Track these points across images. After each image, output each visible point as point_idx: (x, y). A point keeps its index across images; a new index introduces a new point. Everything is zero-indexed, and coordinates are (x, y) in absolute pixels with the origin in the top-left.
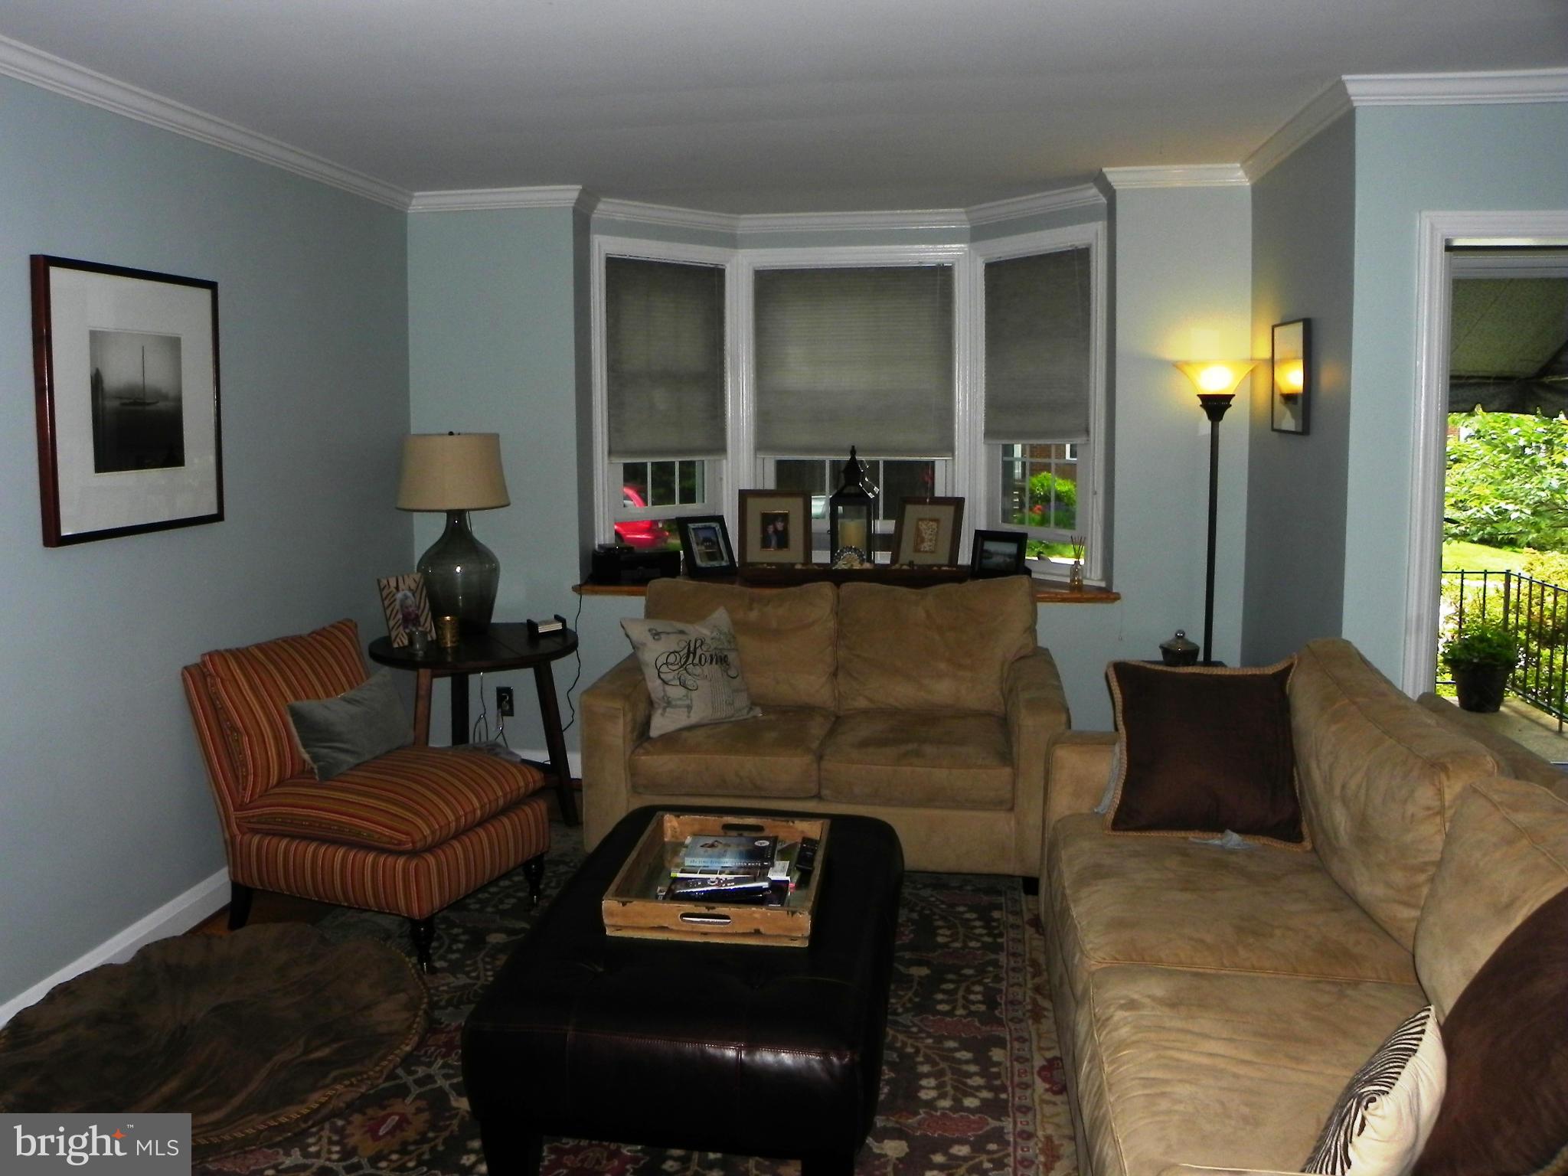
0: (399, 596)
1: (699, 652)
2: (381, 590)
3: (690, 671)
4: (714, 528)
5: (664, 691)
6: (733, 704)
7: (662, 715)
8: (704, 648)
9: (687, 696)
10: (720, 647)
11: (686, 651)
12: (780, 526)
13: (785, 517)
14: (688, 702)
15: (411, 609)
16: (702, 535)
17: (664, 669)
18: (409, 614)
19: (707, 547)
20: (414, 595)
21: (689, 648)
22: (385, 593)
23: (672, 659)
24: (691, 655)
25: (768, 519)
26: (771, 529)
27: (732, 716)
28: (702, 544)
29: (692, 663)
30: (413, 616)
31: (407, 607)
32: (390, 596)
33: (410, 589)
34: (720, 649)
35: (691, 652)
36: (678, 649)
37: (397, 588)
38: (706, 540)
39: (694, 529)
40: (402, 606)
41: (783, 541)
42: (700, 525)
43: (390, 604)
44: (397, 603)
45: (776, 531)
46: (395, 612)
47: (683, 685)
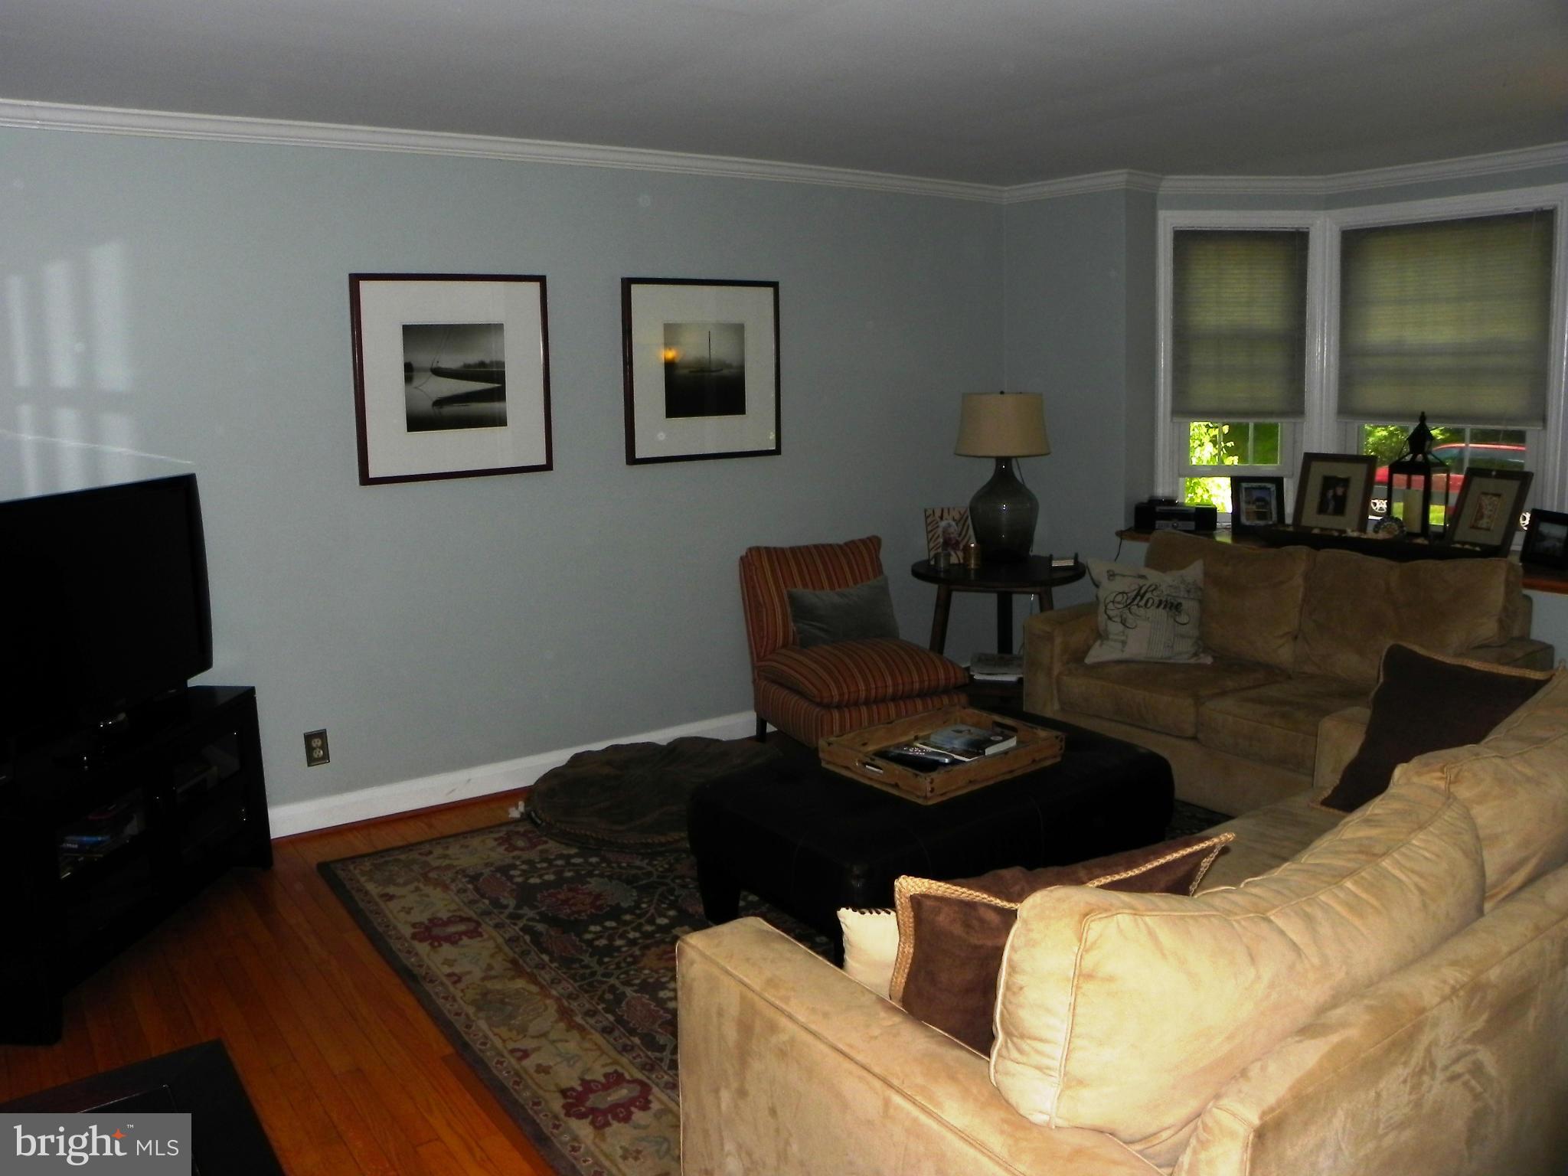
0: (943, 524)
1: (1148, 595)
2: (927, 517)
3: (1133, 611)
4: (1269, 489)
5: (1106, 625)
6: (1172, 647)
7: (1101, 645)
8: (1155, 593)
9: (1123, 632)
10: (1174, 594)
11: (1135, 593)
12: (1340, 491)
13: (1346, 482)
14: (1123, 638)
15: (952, 536)
16: (1256, 494)
17: (1111, 606)
18: (950, 539)
19: (1258, 507)
20: (957, 524)
21: (1139, 591)
22: (929, 520)
23: (1119, 598)
24: (1139, 598)
25: (1329, 482)
26: (1330, 493)
27: (1170, 658)
28: (1254, 503)
29: (1137, 605)
30: (954, 542)
31: (949, 534)
32: (934, 523)
33: (954, 520)
34: (1174, 597)
35: (1140, 595)
36: (1127, 590)
37: (941, 518)
38: (1258, 499)
39: (1246, 489)
40: (944, 532)
41: (1340, 508)
42: (1255, 485)
43: (932, 531)
44: (940, 531)
45: (1335, 496)
46: (936, 536)
47: (1123, 622)
